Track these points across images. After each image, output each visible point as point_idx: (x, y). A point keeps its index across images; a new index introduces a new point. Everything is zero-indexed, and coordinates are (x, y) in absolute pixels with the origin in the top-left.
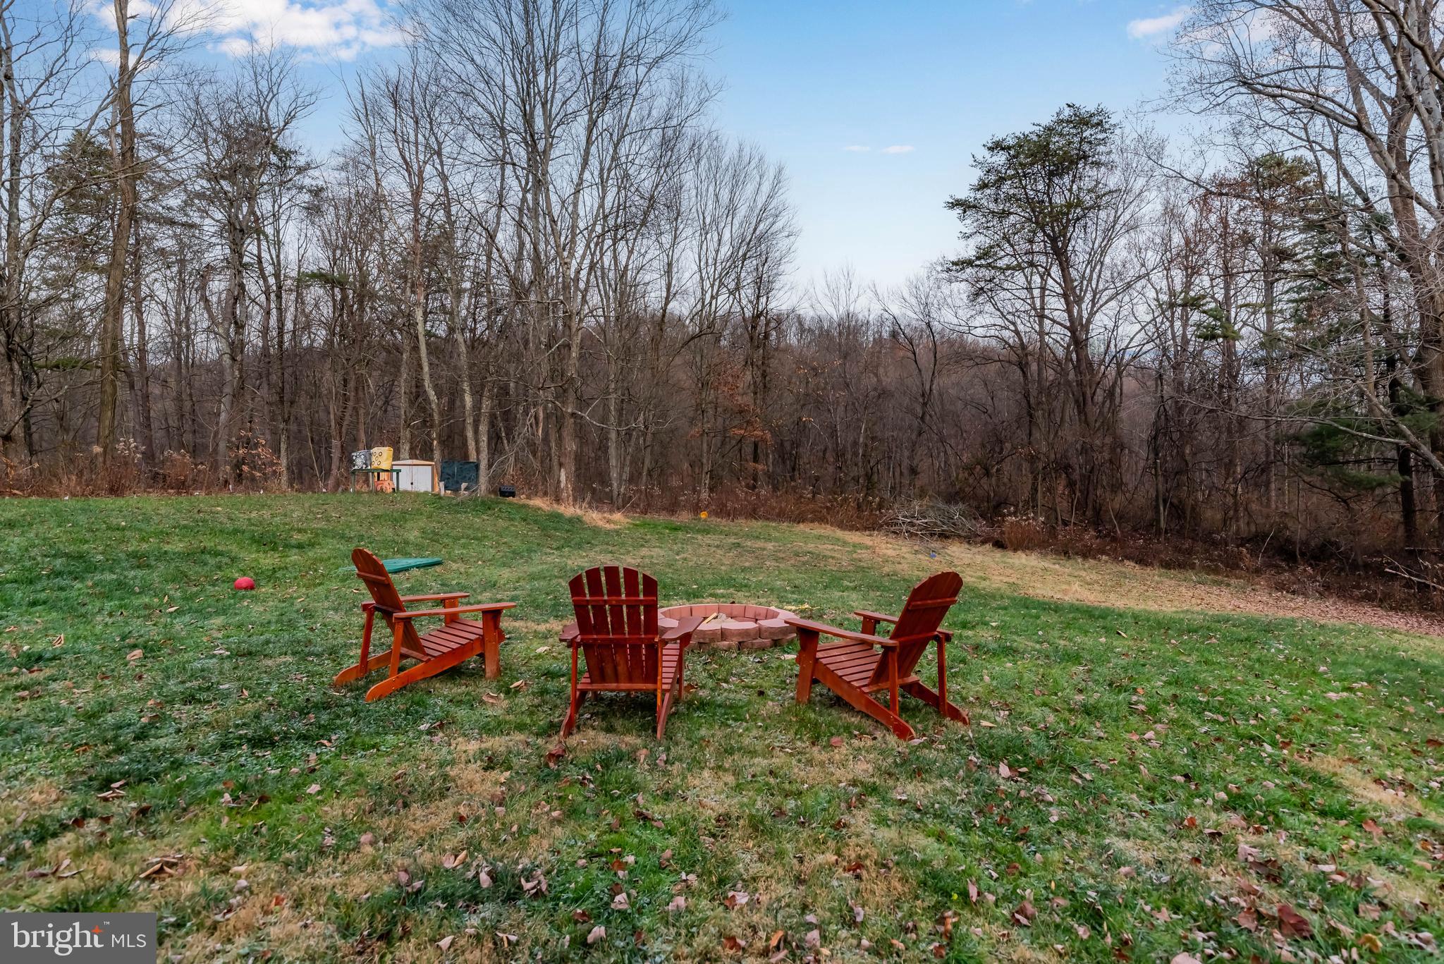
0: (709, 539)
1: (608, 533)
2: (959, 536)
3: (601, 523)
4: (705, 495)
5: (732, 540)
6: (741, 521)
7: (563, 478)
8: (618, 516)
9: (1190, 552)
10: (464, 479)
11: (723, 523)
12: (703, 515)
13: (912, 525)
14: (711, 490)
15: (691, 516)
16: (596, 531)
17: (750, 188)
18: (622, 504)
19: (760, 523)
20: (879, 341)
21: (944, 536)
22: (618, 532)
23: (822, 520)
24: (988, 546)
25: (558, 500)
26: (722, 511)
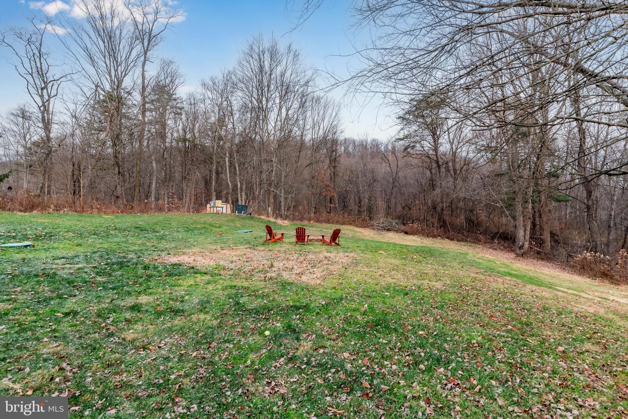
0: (313, 229)
1: (284, 226)
2: (394, 230)
3: (282, 224)
4: (312, 215)
5: (320, 229)
6: (324, 224)
7: (270, 210)
8: (286, 222)
9: (467, 237)
10: (243, 210)
11: (318, 225)
12: (312, 222)
13: (379, 226)
14: (315, 213)
15: (308, 222)
16: (281, 226)
17: (330, 111)
18: (286, 218)
19: (330, 225)
20: (387, 150)
21: (389, 230)
22: (287, 226)
23: (350, 224)
24: (402, 233)
25: (268, 217)
26: (318, 221)
